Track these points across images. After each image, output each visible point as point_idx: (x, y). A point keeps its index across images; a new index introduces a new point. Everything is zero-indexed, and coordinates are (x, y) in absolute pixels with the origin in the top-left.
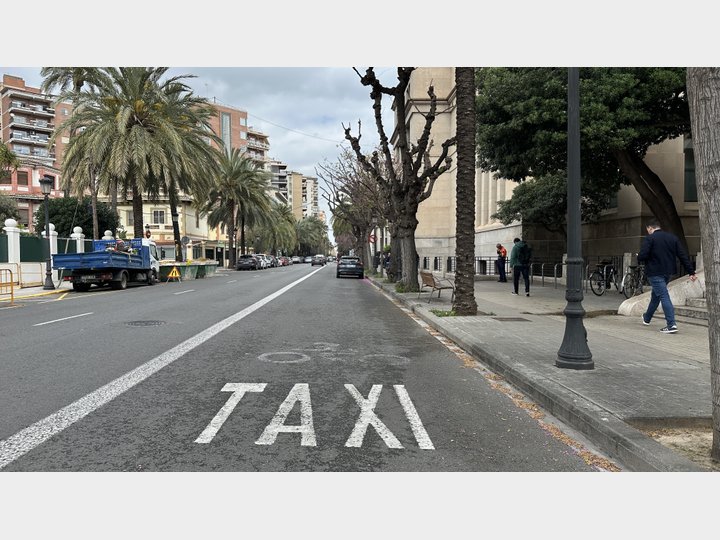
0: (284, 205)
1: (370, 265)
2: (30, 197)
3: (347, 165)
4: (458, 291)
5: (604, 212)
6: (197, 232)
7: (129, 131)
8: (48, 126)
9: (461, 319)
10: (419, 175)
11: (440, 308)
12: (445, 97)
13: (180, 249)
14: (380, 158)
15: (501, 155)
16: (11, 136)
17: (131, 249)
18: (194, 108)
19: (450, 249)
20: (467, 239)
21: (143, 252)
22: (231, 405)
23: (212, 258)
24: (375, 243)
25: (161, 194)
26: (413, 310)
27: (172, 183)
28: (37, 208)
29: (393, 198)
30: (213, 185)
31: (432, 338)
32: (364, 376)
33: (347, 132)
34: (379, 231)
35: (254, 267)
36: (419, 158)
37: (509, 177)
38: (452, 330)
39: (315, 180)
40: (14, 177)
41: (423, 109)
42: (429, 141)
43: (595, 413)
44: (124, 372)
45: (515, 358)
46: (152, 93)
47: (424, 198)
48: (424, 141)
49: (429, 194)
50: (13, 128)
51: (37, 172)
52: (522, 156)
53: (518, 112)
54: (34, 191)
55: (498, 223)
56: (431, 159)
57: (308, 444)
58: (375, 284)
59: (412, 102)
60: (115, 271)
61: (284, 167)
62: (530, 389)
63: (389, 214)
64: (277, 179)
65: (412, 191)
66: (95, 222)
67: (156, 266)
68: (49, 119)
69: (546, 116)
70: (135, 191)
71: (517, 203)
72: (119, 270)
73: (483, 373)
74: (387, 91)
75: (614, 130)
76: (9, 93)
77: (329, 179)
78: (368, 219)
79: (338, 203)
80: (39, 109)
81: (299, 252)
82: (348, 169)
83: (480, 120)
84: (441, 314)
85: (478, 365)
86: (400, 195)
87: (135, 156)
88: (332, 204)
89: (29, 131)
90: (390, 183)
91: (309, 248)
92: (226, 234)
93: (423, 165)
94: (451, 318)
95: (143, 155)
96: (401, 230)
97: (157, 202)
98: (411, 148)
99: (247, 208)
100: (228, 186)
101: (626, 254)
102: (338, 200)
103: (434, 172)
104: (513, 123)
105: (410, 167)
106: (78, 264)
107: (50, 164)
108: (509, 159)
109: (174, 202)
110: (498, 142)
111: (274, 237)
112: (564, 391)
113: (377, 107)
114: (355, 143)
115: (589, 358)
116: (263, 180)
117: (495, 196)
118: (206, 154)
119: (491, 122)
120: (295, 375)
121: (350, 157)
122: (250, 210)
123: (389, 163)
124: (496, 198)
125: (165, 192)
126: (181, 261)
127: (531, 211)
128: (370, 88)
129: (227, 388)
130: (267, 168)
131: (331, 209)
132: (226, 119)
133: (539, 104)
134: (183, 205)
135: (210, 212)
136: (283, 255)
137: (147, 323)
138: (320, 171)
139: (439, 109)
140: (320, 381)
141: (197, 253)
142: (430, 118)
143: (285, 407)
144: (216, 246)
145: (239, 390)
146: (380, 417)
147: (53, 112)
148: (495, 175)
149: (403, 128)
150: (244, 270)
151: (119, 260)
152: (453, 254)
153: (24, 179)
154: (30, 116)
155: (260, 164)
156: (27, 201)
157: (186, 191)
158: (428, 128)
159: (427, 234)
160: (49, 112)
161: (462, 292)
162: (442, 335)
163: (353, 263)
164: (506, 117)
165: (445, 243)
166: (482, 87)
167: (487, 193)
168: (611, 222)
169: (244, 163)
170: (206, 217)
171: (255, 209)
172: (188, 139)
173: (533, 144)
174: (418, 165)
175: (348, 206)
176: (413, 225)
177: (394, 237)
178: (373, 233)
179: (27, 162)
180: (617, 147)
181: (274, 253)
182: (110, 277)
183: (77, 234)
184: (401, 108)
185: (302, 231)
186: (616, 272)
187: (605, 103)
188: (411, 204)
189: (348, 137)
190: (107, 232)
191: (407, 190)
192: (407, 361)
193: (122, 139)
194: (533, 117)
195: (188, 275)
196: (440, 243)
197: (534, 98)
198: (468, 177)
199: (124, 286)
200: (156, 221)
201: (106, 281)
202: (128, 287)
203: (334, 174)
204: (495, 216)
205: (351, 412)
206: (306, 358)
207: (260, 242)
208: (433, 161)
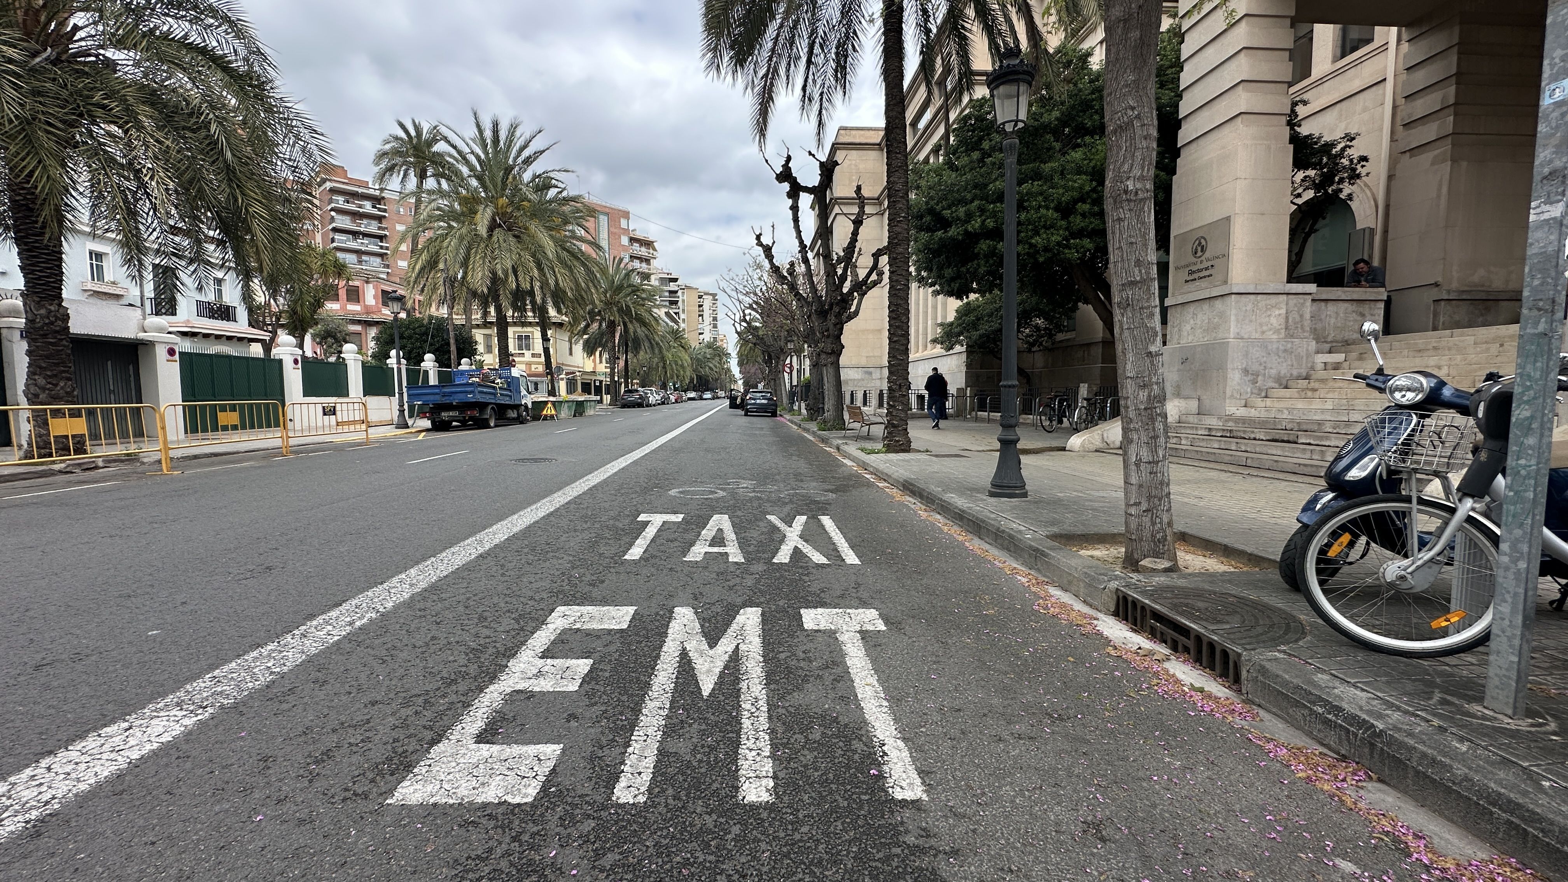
0: (676, 327)
1: (785, 400)
2: (364, 318)
3: (756, 277)
4: (889, 425)
5: (1060, 337)
6: (569, 360)
7: (490, 236)
8: (379, 228)
9: (892, 456)
10: (845, 290)
11: (869, 445)
12: (876, 195)
13: (552, 381)
14: (797, 269)
15: (940, 268)
16: (333, 241)
17: (499, 381)
18: (566, 209)
19: (880, 382)
20: (900, 365)
21: (512, 384)
22: (650, 532)
23: (590, 394)
24: (791, 373)
25: (530, 314)
26: (838, 449)
27: (544, 301)
28: (373, 332)
29: (814, 317)
30: (593, 303)
31: (859, 476)
32: (787, 509)
33: (758, 237)
34: (795, 358)
35: (641, 404)
36: (845, 270)
37: (950, 294)
38: (882, 467)
39: (714, 295)
40: (342, 293)
41: (846, 209)
42: (857, 250)
43: (1020, 532)
44: (530, 504)
45: (947, 489)
46: (516, 190)
47: (850, 318)
48: (850, 248)
49: (856, 313)
50: (335, 230)
51: (371, 286)
52: (964, 269)
53: (958, 219)
54: (368, 310)
55: (938, 350)
56: (859, 271)
57: (735, 560)
58: (792, 422)
59: (836, 201)
60: (482, 406)
61: (675, 280)
62: (960, 517)
63: (809, 337)
64: (667, 294)
65: (836, 309)
66: (453, 348)
67: (528, 400)
68: (380, 219)
69: (990, 223)
70: (499, 309)
71: (959, 325)
72: (488, 404)
73: (913, 506)
74: (806, 190)
75: (1068, 240)
76: (328, 185)
77: (734, 294)
78: (782, 343)
79: (744, 324)
80: (368, 207)
81: (695, 386)
82: (757, 282)
83: (916, 227)
84: (872, 452)
85: (909, 500)
86: (823, 314)
87: (499, 266)
88: (737, 325)
89: (355, 234)
90: (810, 299)
91: (707, 381)
92: (604, 364)
93: (849, 278)
94: (882, 456)
95: (509, 264)
96: (823, 356)
97: (524, 324)
98: (835, 257)
99: (631, 331)
100: (608, 304)
101: (1082, 385)
102: (745, 320)
103: (862, 287)
104: (953, 232)
105: (834, 281)
106: (437, 397)
107: (384, 276)
108: (948, 272)
109: (544, 324)
110: (936, 253)
111: (664, 367)
112: (993, 516)
113: (795, 209)
114: (768, 251)
115: (1023, 486)
116: (651, 297)
117: (935, 318)
118: (583, 264)
119: (929, 229)
120: (714, 508)
121: (759, 266)
122: (635, 332)
123: (809, 274)
124: (936, 319)
125: (534, 311)
126: (555, 396)
127: (975, 334)
128: (786, 186)
129: (642, 517)
130: (654, 281)
131: (737, 332)
132: (603, 219)
133: (982, 210)
134: (553, 328)
135: (585, 337)
136: (676, 389)
137: (536, 460)
138: (723, 284)
139: (868, 209)
140: (739, 513)
141: (571, 387)
142: (858, 223)
143: (708, 533)
144: (593, 378)
145: (657, 520)
146: (806, 541)
147: (385, 211)
148: (933, 292)
149: (824, 232)
150: (629, 407)
151: (486, 393)
152: (885, 386)
153: (354, 295)
154: (356, 216)
155: (646, 276)
156: (359, 322)
157: (559, 311)
158: (855, 234)
159: (854, 362)
160: (379, 209)
161: (894, 426)
162: (872, 473)
163: (764, 398)
164: (945, 224)
165: (876, 374)
166: (918, 188)
167: (926, 313)
168: (1067, 348)
169: (628, 275)
170: (581, 342)
171: (641, 331)
172: (561, 244)
173: (976, 256)
174: (843, 278)
175: (757, 328)
176: (838, 350)
177: (815, 366)
178: (788, 361)
179: (358, 274)
180: (1069, 260)
181: (664, 387)
182: (476, 414)
183: (429, 362)
184: (823, 208)
185: (698, 360)
186: (1069, 406)
187: (1057, 209)
188: (835, 325)
189: (760, 244)
190: (464, 361)
191: (831, 308)
192: (832, 496)
193: (482, 245)
194: (976, 224)
195: (565, 413)
196: (870, 373)
197: (976, 203)
198: (901, 294)
199: (492, 424)
200: (520, 348)
201: (471, 418)
202: (496, 426)
203: (740, 288)
204: (934, 341)
205: (776, 539)
206: (721, 493)
207: (647, 374)
208: (862, 274)
